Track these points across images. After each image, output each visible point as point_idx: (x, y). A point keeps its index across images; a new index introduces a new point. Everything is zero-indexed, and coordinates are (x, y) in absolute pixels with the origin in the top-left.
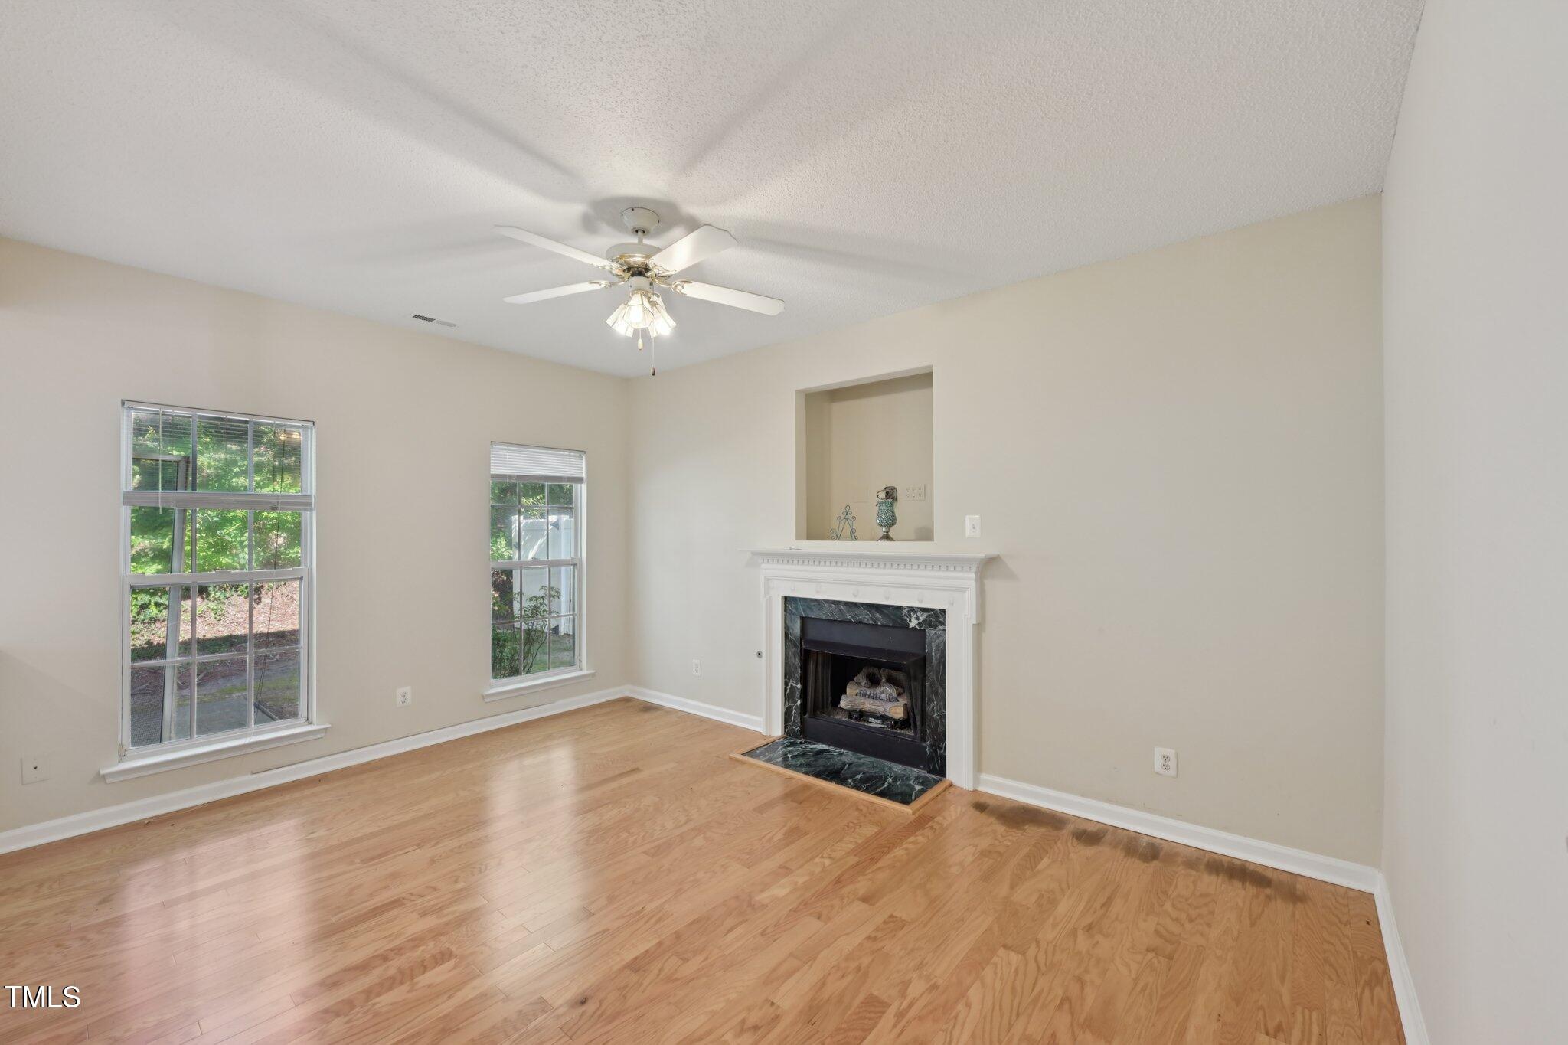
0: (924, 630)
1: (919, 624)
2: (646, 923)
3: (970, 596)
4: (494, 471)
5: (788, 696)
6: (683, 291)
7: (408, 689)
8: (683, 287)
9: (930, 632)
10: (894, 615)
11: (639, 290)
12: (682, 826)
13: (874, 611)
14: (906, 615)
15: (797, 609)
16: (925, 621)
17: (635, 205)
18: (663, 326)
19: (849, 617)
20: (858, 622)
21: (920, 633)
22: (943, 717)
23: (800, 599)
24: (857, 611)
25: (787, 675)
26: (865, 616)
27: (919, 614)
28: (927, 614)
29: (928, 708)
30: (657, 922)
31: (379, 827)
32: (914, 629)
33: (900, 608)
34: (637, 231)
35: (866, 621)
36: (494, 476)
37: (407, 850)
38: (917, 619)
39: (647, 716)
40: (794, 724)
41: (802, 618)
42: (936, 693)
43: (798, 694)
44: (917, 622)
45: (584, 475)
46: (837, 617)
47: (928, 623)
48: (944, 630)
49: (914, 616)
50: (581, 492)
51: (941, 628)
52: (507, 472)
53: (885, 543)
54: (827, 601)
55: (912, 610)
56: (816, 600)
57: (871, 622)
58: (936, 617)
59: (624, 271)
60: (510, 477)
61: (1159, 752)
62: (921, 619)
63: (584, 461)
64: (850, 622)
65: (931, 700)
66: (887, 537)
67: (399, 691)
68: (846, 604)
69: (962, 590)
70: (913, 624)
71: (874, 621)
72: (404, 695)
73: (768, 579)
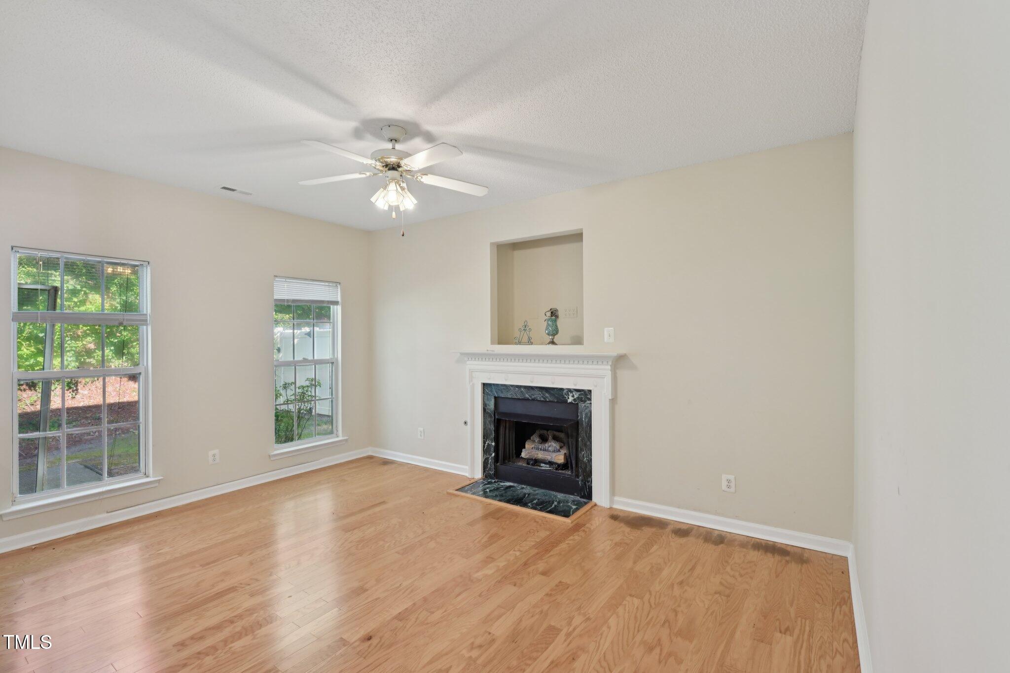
0: (577, 404)
1: (574, 400)
2: (403, 593)
3: (608, 380)
4: (276, 297)
5: (486, 451)
6: (422, 180)
7: (216, 451)
8: (422, 178)
9: (582, 405)
10: (557, 395)
11: (393, 179)
12: (419, 536)
13: (544, 392)
14: (565, 394)
15: (491, 391)
16: (578, 398)
17: (391, 124)
18: (409, 203)
19: (527, 396)
20: (533, 400)
21: (575, 406)
22: (590, 461)
23: (494, 384)
24: (532, 392)
25: (485, 437)
26: (538, 396)
27: (574, 393)
28: (580, 393)
29: (580, 455)
30: (412, 591)
31: (208, 544)
32: (571, 403)
33: (562, 389)
34: (391, 140)
35: (539, 399)
36: (276, 300)
37: (232, 557)
38: (573, 396)
39: (386, 467)
40: (490, 469)
41: (495, 398)
42: (585, 445)
43: (492, 449)
44: (573, 398)
45: (339, 299)
46: (519, 397)
47: (580, 399)
48: (591, 404)
49: (571, 395)
50: (337, 311)
51: (588, 402)
52: (286, 297)
53: (551, 346)
54: (512, 386)
55: (570, 390)
56: (505, 385)
57: (542, 399)
58: (586, 395)
59: (383, 166)
60: (288, 301)
61: (725, 477)
62: (576, 396)
63: (339, 290)
64: (528, 399)
65: (582, 450)
66: (553, 343)
67: (211, 453)
68: (525, 387)
69: (602, 377)
70: (570, 400)
71: (544, 398)
72: (214, 455)
73: (472, 372)
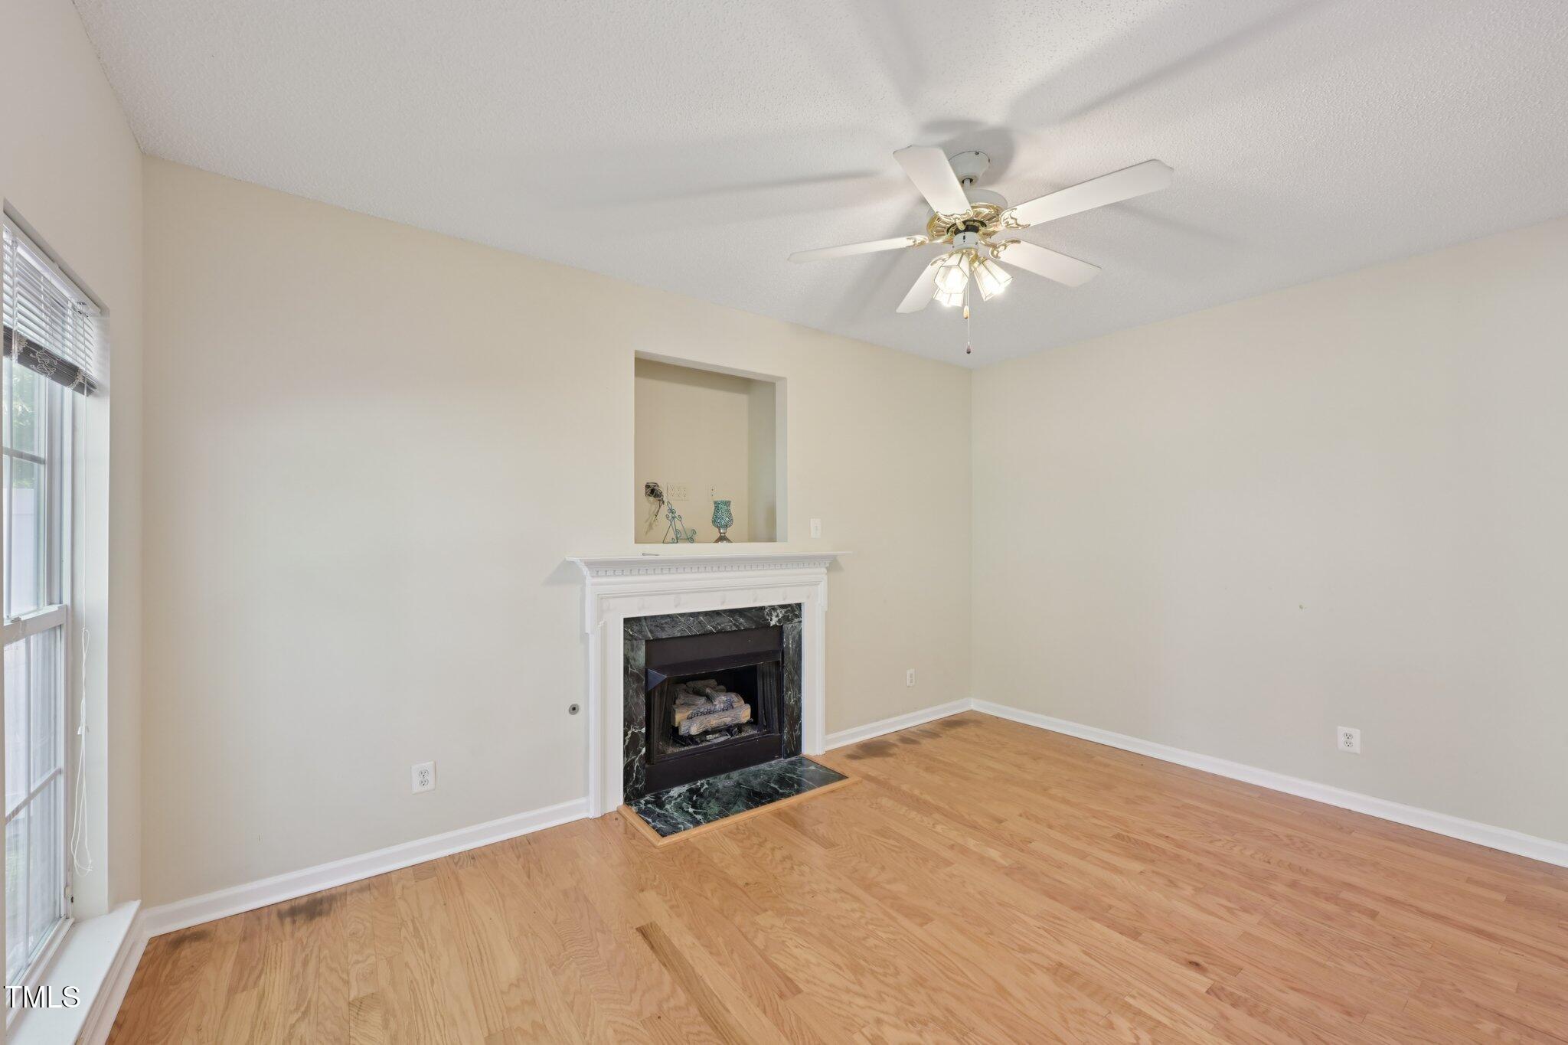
0: (782, 626)
1: (779, 621)
3: (822, 588)
5: (630, 749)
9: (788, 627)
10: (756, 615)
13: (737, 617)
14: (767, 614)
15: (640, 632)
16: (784, 617)
19: (709, 627)
20: (719, 632)
21: (779, 629)
22: (798, 701)
23: (645, 618)
24: (719, 620)
25: (628, 721)
26: (727, 624)
27: (778, 611)
28: (785, 610)
29: (786, 698)
32: (775, 626)
33: (762, 608)
35: (728, 629)
38: (777, 616)
40: (637, 781)
41: (647, 642)
42: (792, 681)
43: (642, 741)
44: (777, 619)
46: (695, 631)
47: (786, 619)
48: (801, 622)
49: (774, 614)
51: (796, 620)
54: (682, 615)
55: (773, 608)
56: (668, 616)
57: (734, 628)
58: (793, 611)
61: (909, 673)
62: (781, 615)
64: (711, 633)
65: (788, 690)
66: (722, 538)
68: (706, 614)
69: (816, 584)
70: (774, 622)
71: (737, 626)
73: (602, 598)
